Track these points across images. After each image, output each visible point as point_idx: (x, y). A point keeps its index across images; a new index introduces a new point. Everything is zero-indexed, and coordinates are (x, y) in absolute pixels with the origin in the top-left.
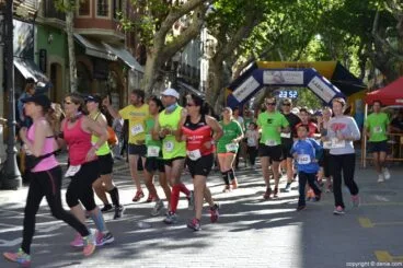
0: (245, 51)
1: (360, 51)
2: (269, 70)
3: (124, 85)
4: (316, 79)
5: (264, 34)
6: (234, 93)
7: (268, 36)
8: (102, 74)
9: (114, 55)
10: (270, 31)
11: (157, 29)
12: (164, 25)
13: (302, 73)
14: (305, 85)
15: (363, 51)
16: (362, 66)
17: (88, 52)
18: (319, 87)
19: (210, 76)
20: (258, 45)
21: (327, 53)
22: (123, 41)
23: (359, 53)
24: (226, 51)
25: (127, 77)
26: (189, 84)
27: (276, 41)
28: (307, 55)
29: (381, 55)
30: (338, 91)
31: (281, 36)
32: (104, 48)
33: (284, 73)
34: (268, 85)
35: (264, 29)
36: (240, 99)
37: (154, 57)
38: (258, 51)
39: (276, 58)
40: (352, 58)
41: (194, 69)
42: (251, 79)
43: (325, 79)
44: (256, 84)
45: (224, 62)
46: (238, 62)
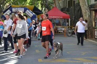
0: (8, 2)
1: (41, 3)
2: (14, 8)
4: (28, 11)
6: (4, 14)
13: (23, 9)
14: (24, 12)
16: (42, 7)
18: (28, 13)
21: (32, 3)
28: (27, 4)
30: (34, 14)
33: (18, 9)
34: (14, 12)
38: (12, 2)
39: (18, 4)
42: (9, 10)
43: (30, 11)
44: (10, 12)
45: (1, 5)
46: (6, 5)
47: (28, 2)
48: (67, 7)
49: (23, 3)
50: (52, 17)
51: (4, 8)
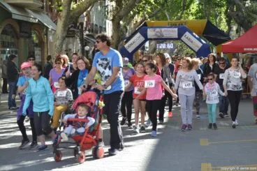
0: (139, 13)
1: (226, 11)
2: (152, 27)
4: (187, 34)
6: (126, 46)
7: (156, 1)
8: (26, 33)
9: (35, 19)
13: (176, 29)
14: (179, 38)
17: (14, 17)
20: (148, 8)
21: (201, 14)
22: (42, 8)
23: (226, 13)
24: (122, 13)
25: (46, 34)
29: (240, 14)
30: (204, 42)
32: (28, 13)
34: (151, 39)
36: (130, 50)
37: (63, 19)
38: (148, 13)
39: (164, 18)
40: (222, 16)
42: (138, 34)
43: (194, 34)
44: (142, 39)
45: (121, 22)
47: (193, 11)
49: (179, 15)
50: (251, 49)
51: (127, 30)
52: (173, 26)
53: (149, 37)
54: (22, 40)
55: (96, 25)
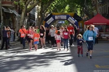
0: (48, 10)
1: (80, 9)
2: (56, 15)
3: (14, 20)
5: (54, 5)
6: (47, 22)
7: (54, 6)
8: (8, 17)
9: (11, 12)
10: (55, 4)
11: (25, 4)
12: (27, 3)
13: (66, 16)
14: (67, 19)
15: (81, 9)
16: (81, 13)
17: (4, 11)
19: (38, 17)
20: (52, 8)
21: (71, 10)
22: (14, 8)
23: (80, 10)
24: (43, 10)
25: (15, 17)
26: (32, 19)
27: (57, 7)
28: (65, 11)
29: (87, 10)
30: (76, 21)
31: (58, 5)
32: (9, 10)
33: (61, 16)
35: (54, 3)
36: (48, 24)
37: (24, 12)
39: (57, 12)
40: (78, 11)
41: (34, 15)
42: (52, 18)
44: (53, 19)
46: (46, 13)
48: (107, 13)
52: (62, 14)
53: (55, 19)
54: (7, 20)
55: (32, 14)
